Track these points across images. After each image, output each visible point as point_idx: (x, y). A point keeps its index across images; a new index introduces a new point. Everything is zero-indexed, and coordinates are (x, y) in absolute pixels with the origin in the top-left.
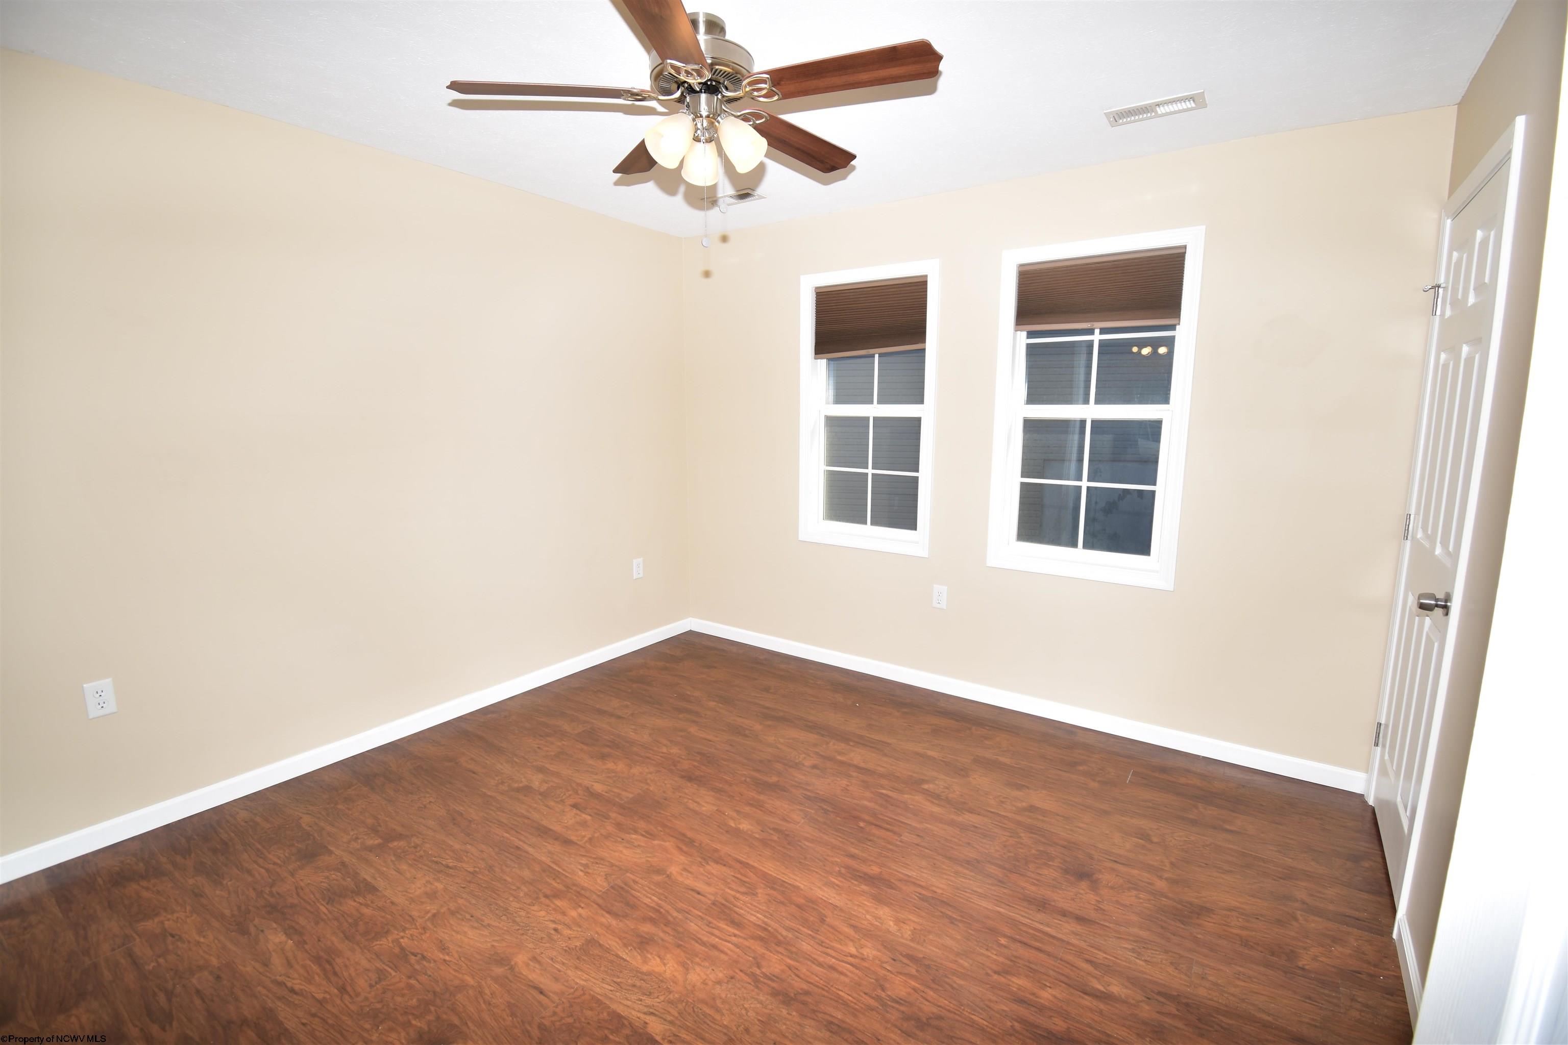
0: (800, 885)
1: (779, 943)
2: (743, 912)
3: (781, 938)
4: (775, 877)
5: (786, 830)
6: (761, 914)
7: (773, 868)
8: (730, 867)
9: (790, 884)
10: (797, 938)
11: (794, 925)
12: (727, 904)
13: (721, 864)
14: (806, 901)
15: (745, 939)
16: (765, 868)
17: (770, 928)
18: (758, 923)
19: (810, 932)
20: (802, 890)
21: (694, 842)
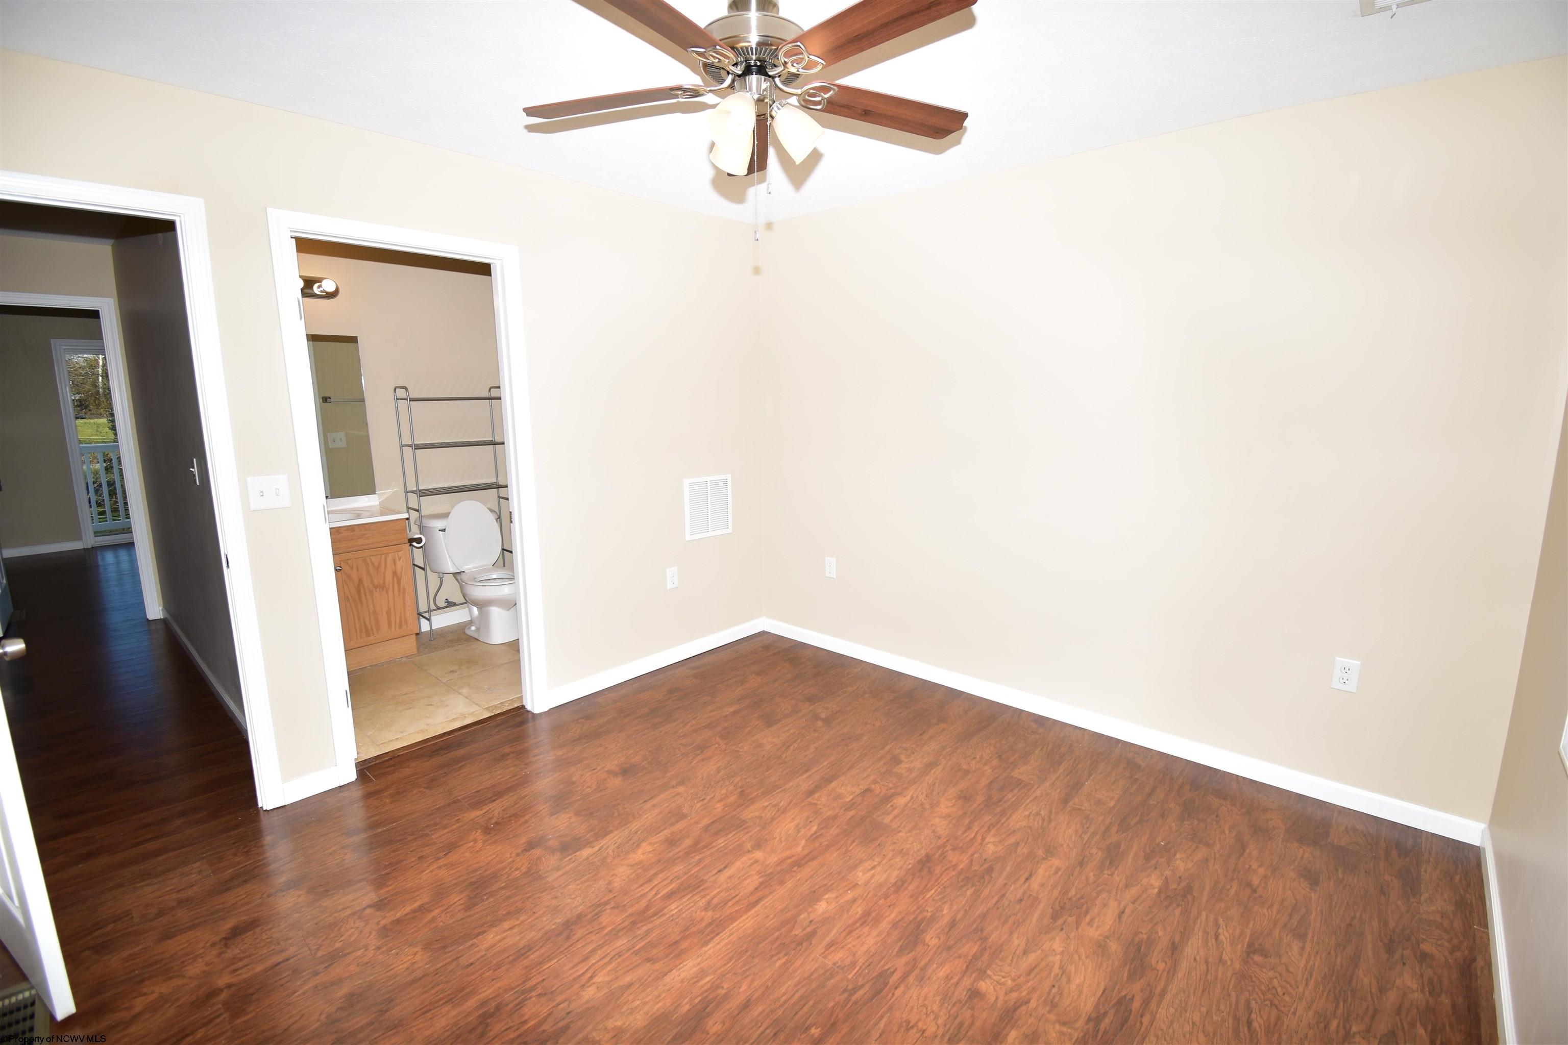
0: (709, 947)
1: (634, 923)
2: (684, 900)
3: (639, 925)
4: (728, 927)
5: (811, 944)
6: (676, 913)
7: (742, 927)
8: (752, 893)
9: (712, 938)
10: (635, 937)
11: (652, 936)
12: (698, 890)
13: (759, 886)
14: (682, 950)
15: (650, 900)
16: (747, 918)
17: (655, 918)
18: (666, 910)
19: (637, 948)
20: (701, 948)
21: (798, 868)
